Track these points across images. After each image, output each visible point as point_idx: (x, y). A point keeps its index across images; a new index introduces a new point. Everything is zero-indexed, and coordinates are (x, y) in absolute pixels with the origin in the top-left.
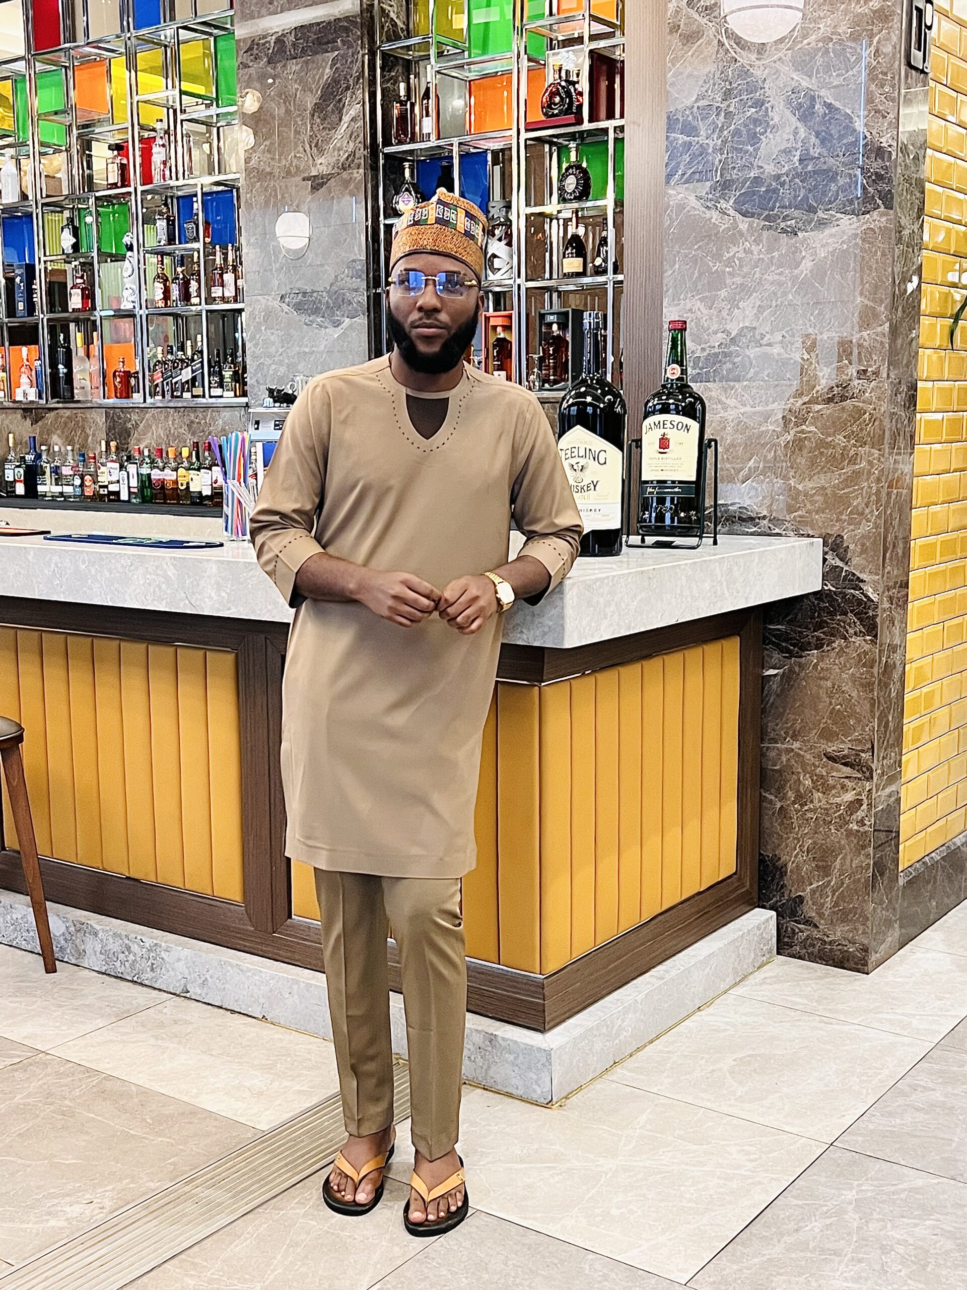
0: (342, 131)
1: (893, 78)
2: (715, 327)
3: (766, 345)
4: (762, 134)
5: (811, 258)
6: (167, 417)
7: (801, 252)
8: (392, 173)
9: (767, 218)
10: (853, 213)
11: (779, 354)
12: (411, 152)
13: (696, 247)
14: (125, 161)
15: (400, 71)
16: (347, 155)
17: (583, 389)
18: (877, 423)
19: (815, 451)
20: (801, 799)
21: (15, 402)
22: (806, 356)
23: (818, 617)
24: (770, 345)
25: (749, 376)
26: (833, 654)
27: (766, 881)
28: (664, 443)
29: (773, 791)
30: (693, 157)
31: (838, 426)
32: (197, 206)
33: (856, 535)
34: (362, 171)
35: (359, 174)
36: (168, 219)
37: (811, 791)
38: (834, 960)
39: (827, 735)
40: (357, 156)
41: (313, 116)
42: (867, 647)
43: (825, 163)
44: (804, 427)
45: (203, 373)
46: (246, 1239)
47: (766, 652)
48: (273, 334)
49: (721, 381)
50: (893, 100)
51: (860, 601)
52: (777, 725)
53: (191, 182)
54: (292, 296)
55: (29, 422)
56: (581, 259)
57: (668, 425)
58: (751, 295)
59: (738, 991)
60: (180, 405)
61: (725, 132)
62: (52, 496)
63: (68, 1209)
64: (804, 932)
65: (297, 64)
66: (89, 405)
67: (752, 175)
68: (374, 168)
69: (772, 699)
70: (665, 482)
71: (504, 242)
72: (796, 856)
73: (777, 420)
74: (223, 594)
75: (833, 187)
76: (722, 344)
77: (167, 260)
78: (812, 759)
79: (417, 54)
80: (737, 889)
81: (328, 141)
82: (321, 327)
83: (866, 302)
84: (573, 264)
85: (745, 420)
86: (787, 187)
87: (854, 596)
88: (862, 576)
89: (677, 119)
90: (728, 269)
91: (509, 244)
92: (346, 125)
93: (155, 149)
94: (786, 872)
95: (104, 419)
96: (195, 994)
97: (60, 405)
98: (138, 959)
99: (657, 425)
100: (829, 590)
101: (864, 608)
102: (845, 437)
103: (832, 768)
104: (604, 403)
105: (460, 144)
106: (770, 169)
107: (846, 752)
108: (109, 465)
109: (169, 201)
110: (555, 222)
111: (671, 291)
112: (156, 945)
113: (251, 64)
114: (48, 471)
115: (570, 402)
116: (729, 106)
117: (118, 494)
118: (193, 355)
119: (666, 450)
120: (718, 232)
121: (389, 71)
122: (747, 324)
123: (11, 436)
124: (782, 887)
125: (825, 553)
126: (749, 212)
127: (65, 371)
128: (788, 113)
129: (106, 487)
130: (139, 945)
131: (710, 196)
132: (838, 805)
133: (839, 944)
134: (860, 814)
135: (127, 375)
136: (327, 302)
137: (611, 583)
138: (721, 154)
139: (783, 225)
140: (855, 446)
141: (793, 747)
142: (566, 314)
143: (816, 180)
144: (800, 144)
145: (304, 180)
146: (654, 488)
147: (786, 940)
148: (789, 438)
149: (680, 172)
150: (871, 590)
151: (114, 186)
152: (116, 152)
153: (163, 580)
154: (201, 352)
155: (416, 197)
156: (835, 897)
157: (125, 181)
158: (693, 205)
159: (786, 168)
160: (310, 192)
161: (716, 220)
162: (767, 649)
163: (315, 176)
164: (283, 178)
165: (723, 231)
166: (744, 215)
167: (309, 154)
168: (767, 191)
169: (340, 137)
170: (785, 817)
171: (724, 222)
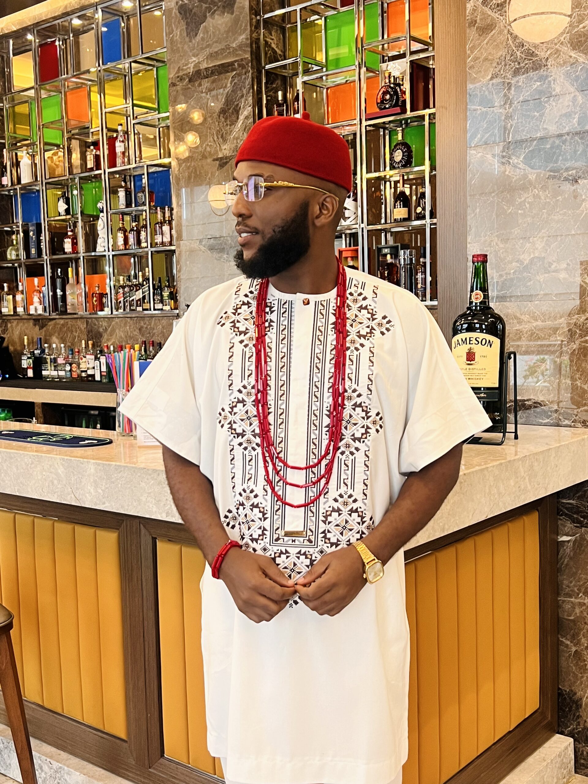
0: (239, 126)
2: (510, 258)
3: (554, 272)
4: (546, 102)
6: (125, 324)
7: (581, 196)
9: (552, 170)
11: (564, 279)
13: (493, 195)
14: (98, 153)
15: (279, 84)
21: (29, 315)
22: (587, 280)
24: (556, 271)
27: (564, 711)
28: (470, 357)
29: (568, 637)
30: (490, 124)
32: (145, 181)
36: (126, 192)
41: (219, 116)
45: (149, 293)
47: (560, 522)
49: (516, 301)
52: (571, 582)
53: (141, 164)
54: (207, 240)
55: (37, 327)
56: (406, 209)
57: (474, 341)
58: (540, 231)
60: (134, 316)
61: (516, 103)
62: (52, 378)
65: (208, 82)
66: (75, 316)
67: (538, 135)
69: (566, 560)
71: (352, 199)
73: (564, 332)
74: (100, 491)
76: (516, 271)
77: (127, 218)
80: (541, 721)
81: (229, 133)
84: (400, 212)
85: (537, 332)
86: (568, 144)
89: (476, 94)
90: (520, 212)
91: (355, 200)
92: (242, 121)
93: (118, 144)
94: (581, 705)
95: (85, 326)
97: (57, 317)
99: (464, 341)
106: (553, 129)
108: (88, 356)
109: (128, 179)
110: (388, 183)
111: (473, 230)
113: (178, 83)
114: (49, 361)
116: (518, 82)
117: (93, 376)
118: (143, 281)
119: (472, 362)
120: (512, 182)
121: (272, 84)
122: (536, 255)
123: (26, 337)
124: (578, 717)
126: (536, 165)
127: (61, 293)
128: (567, 84)
129: (86, 371)
131: (504, 154)
135: (101, 296)
136: (231, 244)
138: (512, 120)
139: (565, 174)
141: (585, 601)
142: (397, 248)
144: (578, 109)
145: (214, 160)
147: (582, 761)
148: (575, 347)
149: (479, 136)
151: (91, 169)
152: (92, 147)
154: (148, 279)
157: (98, 167)
158: (490, 161)
159: (567, 128)
160: (218, 168)
161: (509, 172)
162: (561, 520)
163: (221, 158)
164: (200, 160)
165: (515, 181)
166: (532, 168)
167: (217, 143)
168: (552, 147)
169: (237, 130)
170: (580, 659)
171: (515, 174)
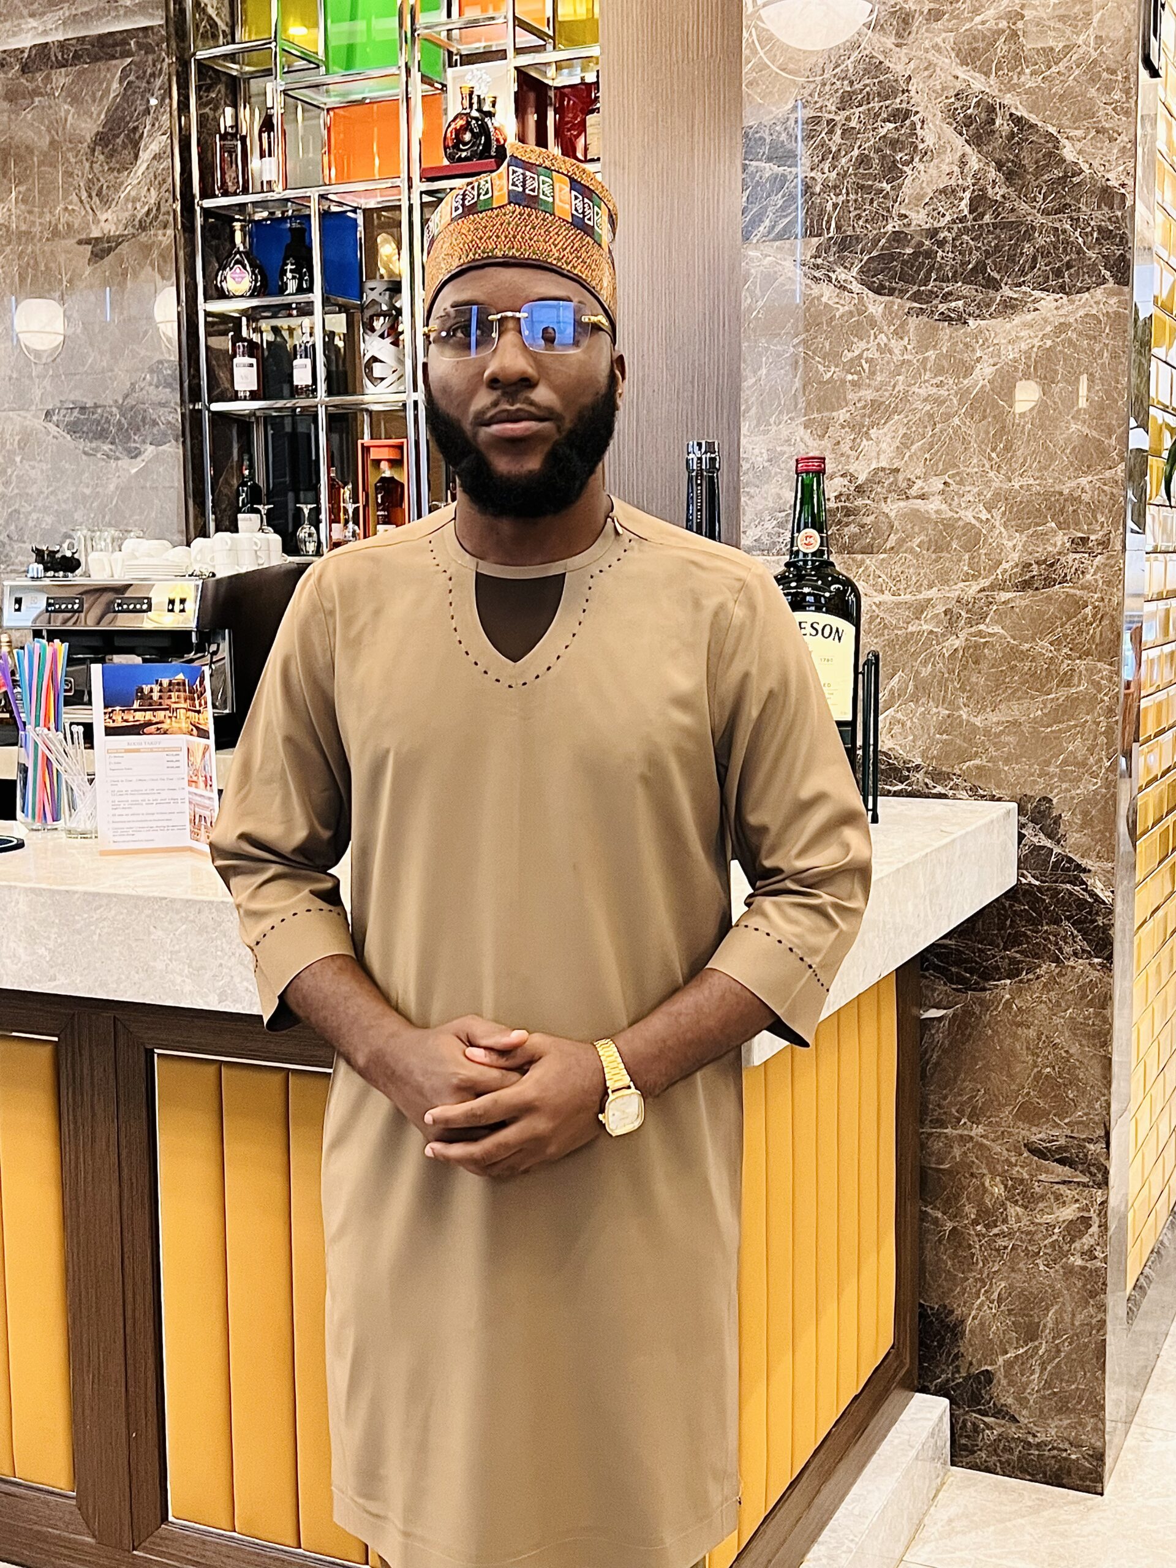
0: (140, 173)
1: (1127, 78)
2: (829, 468)
3: (916, 498)
4: (906, 163)
5: (991, 361)
7: (973, 350)
8: (214, 237)
9: (916, 297)
10: (1062, 289)
11: (937, 512)
12: (242, 206)
15: (223, 90)
16: (146, 208)
18: (1106, 622)
19: (1001, 665)
20: (988, 1216)
22: (984, 515)
23: (1011, 926)
24: (922, 497)
26: (1036, 985)
27: (929, 1347)
29: (938, 1203)
30: (790, 199)
31: (1041, 625)
33: (1073, 798)
34: (170, 232)
35: (166, 237)
37: (1003, 1204)
38: (1045, 1474)
39: (1029, 1114)
40: (163, 210)
41: (93, 150)
42: (1095, 975)
43: (1013, 210)
44: (982, 627)
47: (924, 982)
48: (33, 468)
50: (1127, 113)
51: (1081, 904)
52: (945, 1098)
54: (63, 412)
58: (890, 418)
61: (844, 160)
64: (993, 1429)
65: (67, 75)
67: (889, 228)
68: (188, 228)
69: (936, 1054)
71: (389, 340)
72: (979, 1309)
73: (937, 615)
75: (1028, 249)
76: (841, 494)
78: (1005, 1153)
79: (247, 69)
81: (117, 187)
82: (110, 457)
83: (1086, 430)
85: (882, 615)
86: (948, 247)
87: (1071, 893)
88: (1085, 863)
89: (761, 138)
90: (850, 377)
92: (145, 165)
94: (963, 1333)
100: (1030, 884)
101: (1090, 913)
102: (1051, 644)
103: (1039, 1168)
106: (919, 218)
107: (1062, 1141)
111: (753, 411)
116: (848, 119)
120: (834, 318)
121: (208, 90)
122: (884, 464)
124: (956, 1357)
125: (1022, 826)
126: (884, 287)
128: (949, 132)
131: (819, 261)
132: (1050, 1226)
133: (1053, 1448)
134: (1087, 1241)
136: (119, 421)
138: (837, 195)
139: (942, 308)
140: (1069, 657)
141: (973, 1134)
143: (998, 237)
144: (970, 181)
145: (80, 243)
147: (963, 1441)
148: (957, 643)
149: (767, 223)
150: (1099, 885)
155: (253, 272)
156: (1046, 1373)
158: (789, 275)
159: (948, 218)
160: (89, 261)
161: (829, 298)
162: (927, 978)
163: (96, 239)
164: (48, 239)
165: (841, 317)
166: (879, 291)
167: (88, 207)
168: (916, 255)
169: (136, 182)
170: (960, 1245)
171: (842, 302)
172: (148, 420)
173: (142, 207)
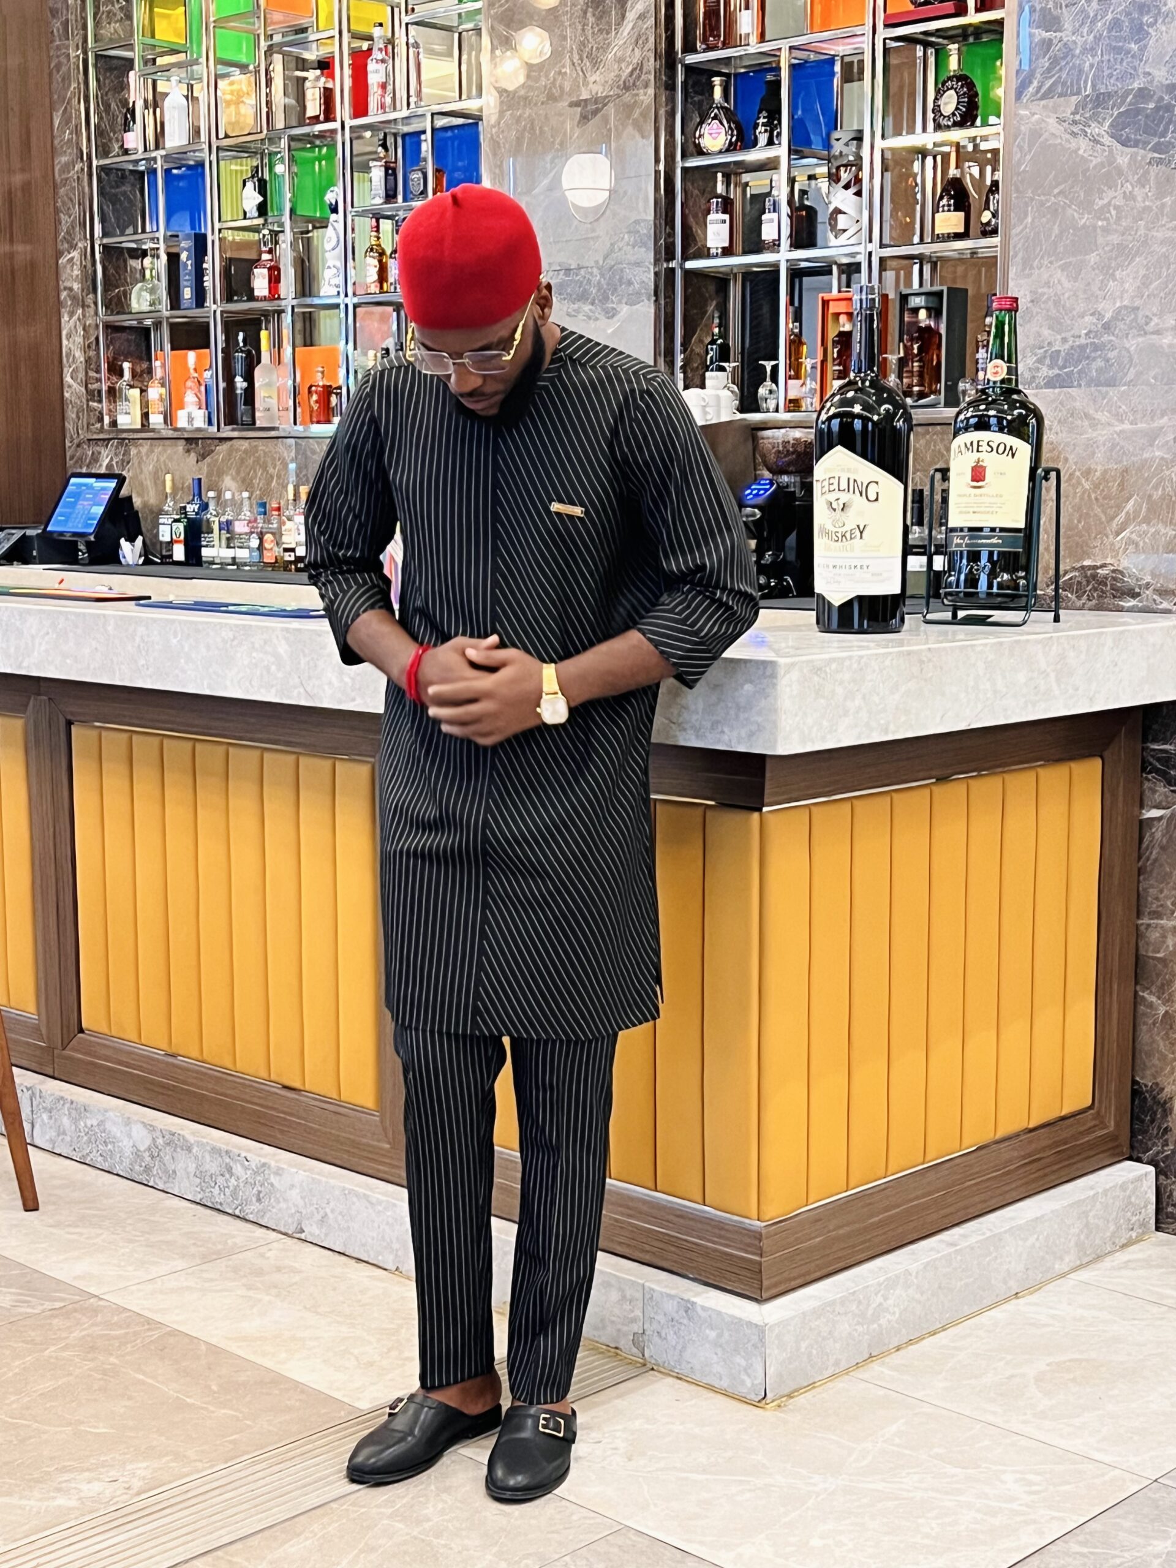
0: (625, 34)
2: (1081, 307)
3: (1153, 333)
4: (1151, 25)
8: (696, 93)
9: (1156, 149)
11: (1170, 346)
12: (727, 61)
13: (1056, 191)
14: (330, 85)
16: (631, 68)
17: (851, 394)
21: (176, 430)
24: (1158, 332)
25: (1128, 378)
27: (1143, 1121)
28: (978, 474)
29: (1154, 989)
30: (1055, 61)
32: (426, 147)
34: (651, 91)
35: (647, 95)
36: (387, 168)
40: (645, 70)
41: (585, 12)
46: (307, 1539)
47: (1147, 785)
49: (1088, 385)
52: (1161, 891)
53: (420, 111)
55: (193, 456)
56: (962, 214)
57: (984, 447)
58: (1132, 260)
59: (1084, 1275)
61: (1099, 25)
62: (221, 564)
63: (84, 1487)
66: (273, 434)
67: (1136, 85)
68: (670, 87)
69: (1154, 852)
70: (980, 529)
71: (853, 190)
73: (1167, 442)
74: (347, 679)
76: (1090, 332)
77: (386, 226)
80: (1090, 1130)
81: (604, 48)
82: (589, 318)
84: (950, 221)
85: (1122, 443)
89: (1033, 6)
90: (1100, 223)
91: (859, 194)
92: (631, 25)
93: (372, 66)
94: (1172, 1110)
95: (293, 453)
96: (312, 1234)
97: (235, 434)
98: (242, 1185)
99: (969, 447)
104: (879, 415)
105: (791, 48)
106: (1162, 76)
109: (390, 141)
110: (929, 160)
111: (1020, 255)
112: (264, 1165)
114: (216, 527)
115: (831, 413)
119: (980, 484)
120: (1088, 169)
122: (1125, 303)
123: (168, 477)
124: (1166, 1131)
126: (1130, 140)
127: (245, 385)
129: (293, 550)
130: (242, 1165)
131: (1077, 117)
135: (328, 391)
136: (599, 282)
137: (855, 666)
138: (1093, 56)
142: (939, 294)
145: (570, 106)
146: (963, 538)
147: (1170, 1209)
149: (1035, 83)
151: (315, 120)
152: (318, 72)
153: (272, 659)
155: (730, 127)
157: (329, 113)
158: (1053, 130)
160: (579, 122)
161: (1085, 151)
162: (1149, 780)
163: (586, 101)
164: (542, 103)
165: (1095, 167)
166: (1124, 144)
167: (578, 68)
168: (1157, 109)
169: (621, 42)
170: (1171, 1027)
171: (1096, 154)
172: (624, 280)
173: (627, 67)
